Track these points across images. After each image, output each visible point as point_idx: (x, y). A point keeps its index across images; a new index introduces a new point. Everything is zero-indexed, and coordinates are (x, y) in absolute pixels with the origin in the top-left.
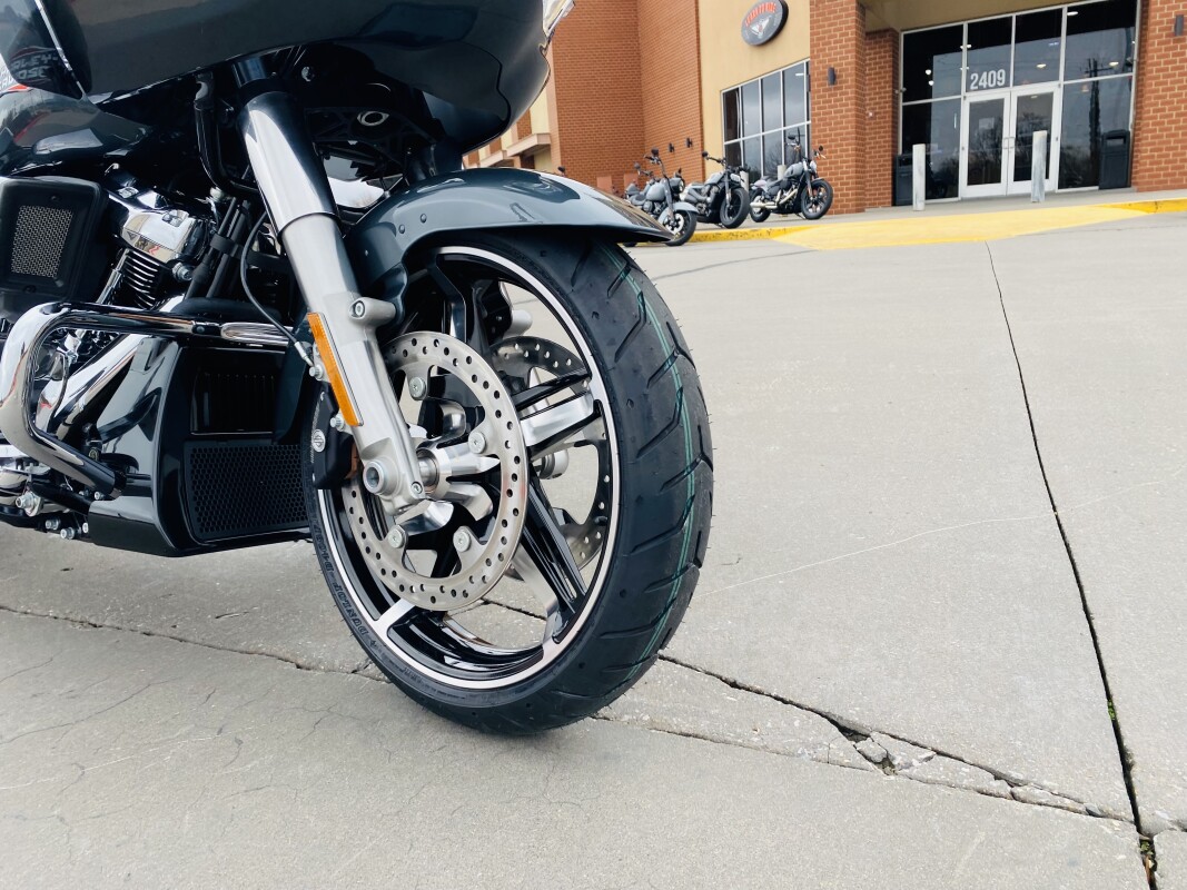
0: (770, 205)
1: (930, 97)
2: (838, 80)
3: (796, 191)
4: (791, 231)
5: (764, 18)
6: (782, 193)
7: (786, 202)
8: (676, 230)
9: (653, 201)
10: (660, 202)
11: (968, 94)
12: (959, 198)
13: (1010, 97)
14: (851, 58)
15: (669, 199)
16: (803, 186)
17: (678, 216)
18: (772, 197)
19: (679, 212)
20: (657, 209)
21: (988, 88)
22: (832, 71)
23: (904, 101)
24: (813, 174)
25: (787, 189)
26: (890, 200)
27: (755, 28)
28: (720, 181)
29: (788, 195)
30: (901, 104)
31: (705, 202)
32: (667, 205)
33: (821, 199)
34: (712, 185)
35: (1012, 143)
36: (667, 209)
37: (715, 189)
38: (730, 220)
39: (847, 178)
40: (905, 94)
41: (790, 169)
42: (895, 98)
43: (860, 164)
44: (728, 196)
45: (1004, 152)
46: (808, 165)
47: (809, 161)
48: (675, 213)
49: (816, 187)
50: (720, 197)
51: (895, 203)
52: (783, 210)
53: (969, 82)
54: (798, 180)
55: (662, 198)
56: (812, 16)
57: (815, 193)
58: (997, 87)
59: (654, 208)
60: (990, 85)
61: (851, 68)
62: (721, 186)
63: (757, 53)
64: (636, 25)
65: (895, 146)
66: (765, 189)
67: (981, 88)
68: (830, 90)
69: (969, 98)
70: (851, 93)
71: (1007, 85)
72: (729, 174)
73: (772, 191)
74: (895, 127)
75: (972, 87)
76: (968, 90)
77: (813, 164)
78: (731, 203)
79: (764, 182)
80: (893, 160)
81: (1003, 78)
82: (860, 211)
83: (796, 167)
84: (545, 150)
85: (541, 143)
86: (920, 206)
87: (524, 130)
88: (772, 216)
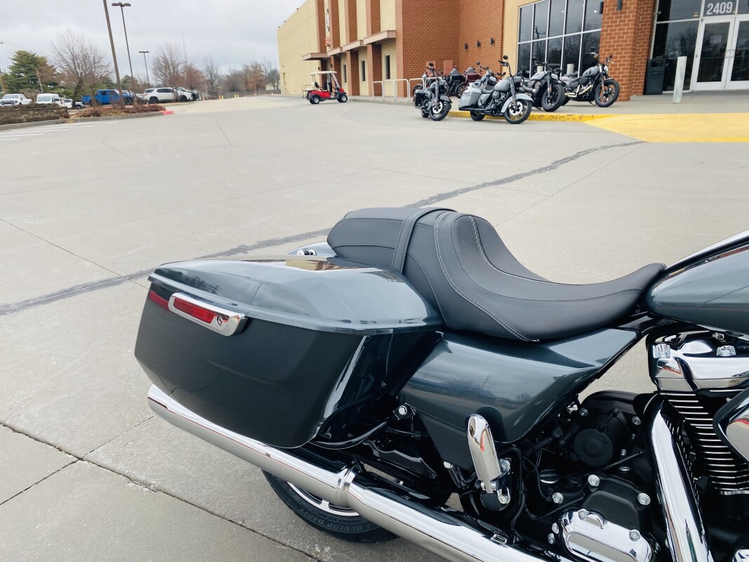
0: (570, 95)
2: (623, 7)
3: (591, 86)
4: (597, 117)
6: (581, 87)
7: (584, 94)
8: (517, 113)
9: (500, 91)
10: (505, 92)
11: (704, 18)
12: (690, 91)
13: (735, 22)
15: (513, 91)
16: (597, 83)
17: (519, 103)
18: (572, 90)
19: (520, 100)
20: (502, 97)
21: (719, 14)
22: (620, 1)
23: (658, 21)
24: (605, 75)
25: (585, 85)
26: (642, 91)
28: (543, 78)
29: (586, 89)
30: (656, 23)
31: (531, 92)
32: (510, 95)
33: (611, 94)
34: (537, 81)
35: (733, 54)
36: (511, 98)
37: (539, 83)
38: (550, 105)
39: (623, 77)
40: (659, 16)
41: (588, 71)
42: (653, 18)
44: (549, 89)
45: (726, 61)
46: (603, 68)
47: (603, 66)
48: (516, 101)
49: (607, 84)
50: (543, 89)
51: (645, 93)
52: (579, 98)
53: (706, 9)
54: (596, 79)
55: (506, 89)
57: (606, 87)
58: (725, 14)
59: (500, 96)
60: (721, 12)
62: (543, 81)
65: (648, 56)
66: (568, 83)
67: (714, 14)
68: (617, 13)
69: (704, 22)
70: (632, 16)
71: (732, 13)
72: (550, 74)
73: (574, 84)
74: (651, 40)
75: (708, 13)
76: (705, 15)
77: (606, 68)
78: (551, 94)
79: (568, 78)
80: (647, 63)
81: (731, 8)
82: (628, 100)
83: (593, 70)
84: (390, 41)
85: (390, 37)
86: (678, 100)
87: (375, 27)
88: (570, 102)
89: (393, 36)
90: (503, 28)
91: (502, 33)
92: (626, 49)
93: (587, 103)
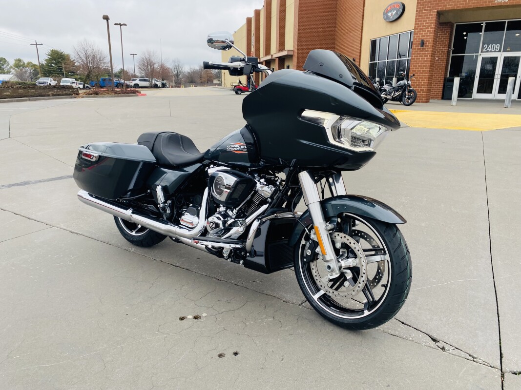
0: (389, 97)
1: (464, 53)
2: (425, 45)
3: (401, 92)
4: (398, 111)
5: (394, 10)
6: (395, 93)
7: (396, 97)
11: (482, 53)
12: (472, 98)
13: (501, 57)
14: (432, 36)
16: (404, 91)
18: (390, 94)
21: (491, 51)
22: (423, 41)
23: (452, 54)
24: (409, 86)
25: (397, 91)
26: (441, 97)
27: (390, 14)
29: (397, 94)
30: (451, 55)
33: (411, 98)
35: (499, 77)
39: (423, 87)
40: (453, 51)
41: (399, 83)
42: (449, 52)
43: (430, 82)
45: (495, 81)
46: (407, 82)
47: (408, 80)
49: (410, 92)
51: (443, 98)
52: (393, 99)
53: (483, 48)
54: (403, 88)
56: (416, 16)
57: (409, 94)
58: (495, 51)
60: (492, 50)
61: (431, 41)
63: (390, 25)
64: (336, 6)
65: (446, 73)
66: (387, 90)
67: (488, 51)
68: (421, 49)
69: (482, 55)
70: (430, 51)
71: (500, 51)
73: (390, 91)
74: (447, 65)
75: (484, 50)
76: (482, 51)
77: (409, 82)
79: (387, 87)
80: (445, 79)
81: (499, 48)
82: (428, 102)
83: (402, 82)
84: (289, 57)
85: (289, 54)
86: (454, 104)
87: (281, 47)
88: (389, 102)
89: (291, 53)
90: (360, 52)
91: (360, 55)
92: (425, 71)
93: (398, 103)
